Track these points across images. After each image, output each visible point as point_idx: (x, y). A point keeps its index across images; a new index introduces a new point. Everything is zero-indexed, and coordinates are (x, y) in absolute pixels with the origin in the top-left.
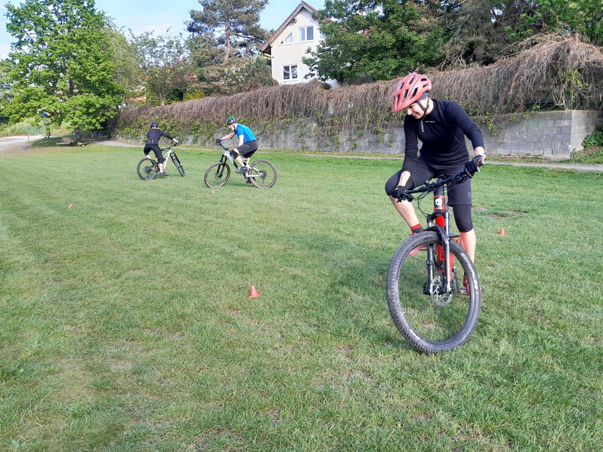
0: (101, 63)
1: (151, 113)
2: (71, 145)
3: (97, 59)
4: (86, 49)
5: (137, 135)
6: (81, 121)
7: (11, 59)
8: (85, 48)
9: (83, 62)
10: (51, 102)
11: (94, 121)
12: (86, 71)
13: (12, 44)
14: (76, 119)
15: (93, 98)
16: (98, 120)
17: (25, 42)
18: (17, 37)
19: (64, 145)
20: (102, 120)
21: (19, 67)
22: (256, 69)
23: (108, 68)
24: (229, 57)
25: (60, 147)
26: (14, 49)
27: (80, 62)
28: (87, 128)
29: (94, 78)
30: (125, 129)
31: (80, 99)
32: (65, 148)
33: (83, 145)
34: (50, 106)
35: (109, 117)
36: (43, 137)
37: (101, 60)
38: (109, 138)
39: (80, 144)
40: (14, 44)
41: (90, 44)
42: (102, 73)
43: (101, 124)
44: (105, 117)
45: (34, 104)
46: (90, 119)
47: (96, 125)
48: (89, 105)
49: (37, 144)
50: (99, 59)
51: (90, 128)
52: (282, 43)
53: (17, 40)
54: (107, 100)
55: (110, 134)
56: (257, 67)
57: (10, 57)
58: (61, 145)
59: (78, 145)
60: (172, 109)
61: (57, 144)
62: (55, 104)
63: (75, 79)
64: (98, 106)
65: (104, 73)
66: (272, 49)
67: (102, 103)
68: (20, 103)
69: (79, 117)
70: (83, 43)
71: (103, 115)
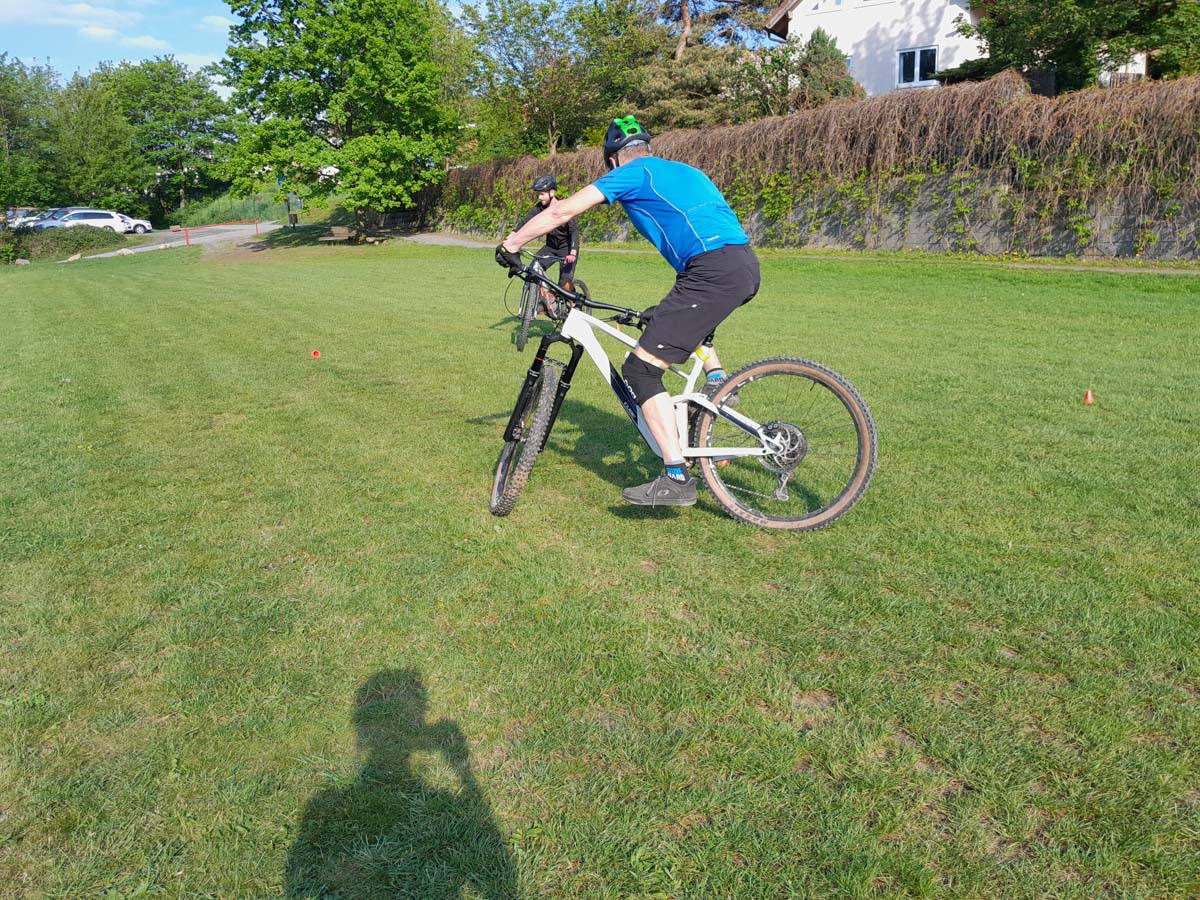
0: (413, 64)
1: (526, 171)
2: (351, 241)
3: (406, 55)
4: (383, 35)
5: (490, 222)
6: (373, 189)
7: (230, 60)
8: (380, 33)
9: (381, 62)
10: (314, 150)
11: (399, 189)
12: (385, 81)
13: (231, 28)
14: (363, 186)
15: (396, 140)
16: (407, 189)
17: (258, 24)
18: (242, 14)
19: (335, 243)
20: (416, 188)
21: (249, 78)
22: (815, 58)
23: (429, 74)
24: (688, 45)
25: (326, 246)
26: (235, 40)
27: (374, 63)
28: (385, 205)
29: (402, 98)
30: (461, 207)
31: (368, 144)
32: (337, 247)
33: (377, 243)
34: (313, 158)
35: (429, 181)
36: (281, 226)
37: (414, 59)
38: (423, 228)
39: (370, 239)
40: (237, 28)
41: (389, 25)
42: (419, 85)
43: (414, 196)
44: (420, 182)
45: (282, 154)
46: (391, 186)
47: (403, 199)
48: (390, 156)
49: (272, 241)
50: (410, 56)
51: (391, 206)
52: (816, 8)
53: (241, 21)
54: (426, 144)
55: (423, 219)
56: (815, 53)
57: (231, 55)
58: (329, 243)
59: (364, 242)
60: (580, 160)
61: (321, 239)
62: (321, 154)
63: (360, 100)
64: (409, 157)
65: (423, 85)
66: (790, 24)
67: (416, 150)
68: (252, 153)
69: (370, 181)
70: (376, 21)
71: (417, 178)
